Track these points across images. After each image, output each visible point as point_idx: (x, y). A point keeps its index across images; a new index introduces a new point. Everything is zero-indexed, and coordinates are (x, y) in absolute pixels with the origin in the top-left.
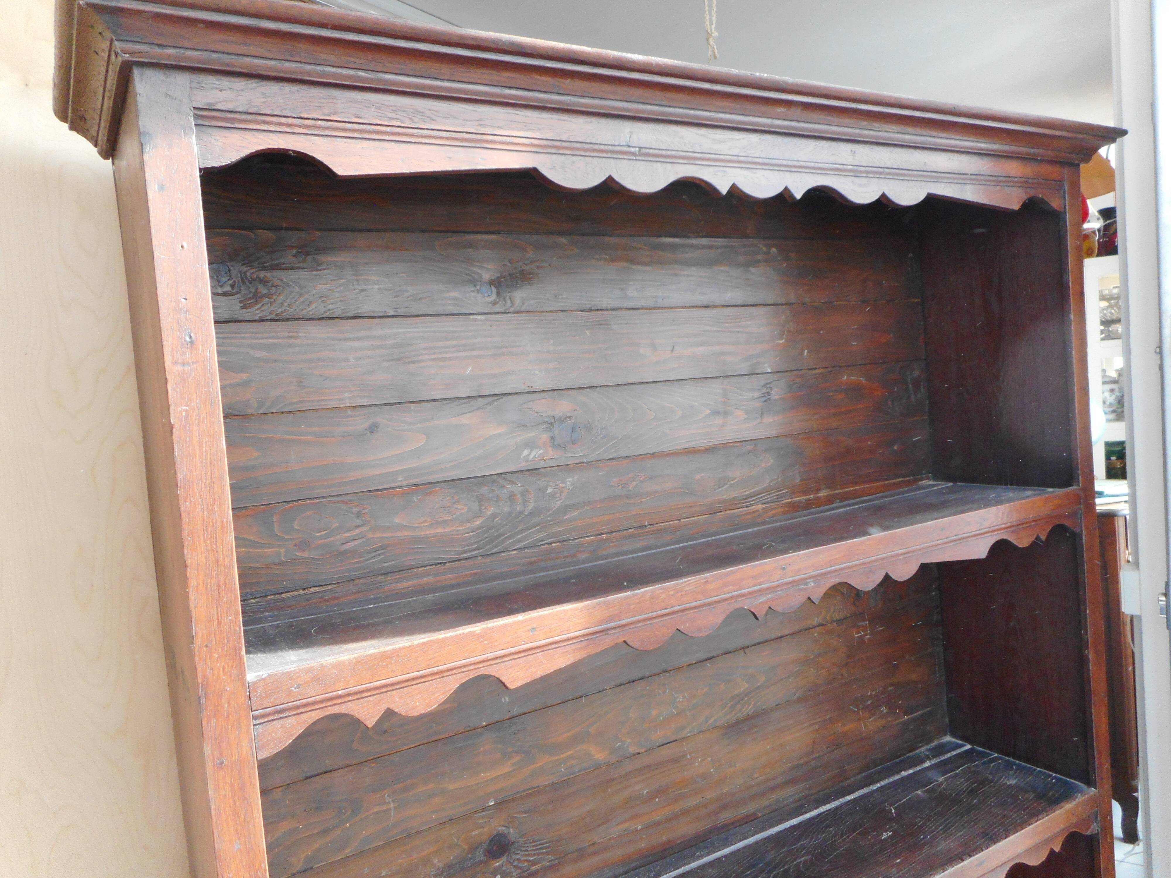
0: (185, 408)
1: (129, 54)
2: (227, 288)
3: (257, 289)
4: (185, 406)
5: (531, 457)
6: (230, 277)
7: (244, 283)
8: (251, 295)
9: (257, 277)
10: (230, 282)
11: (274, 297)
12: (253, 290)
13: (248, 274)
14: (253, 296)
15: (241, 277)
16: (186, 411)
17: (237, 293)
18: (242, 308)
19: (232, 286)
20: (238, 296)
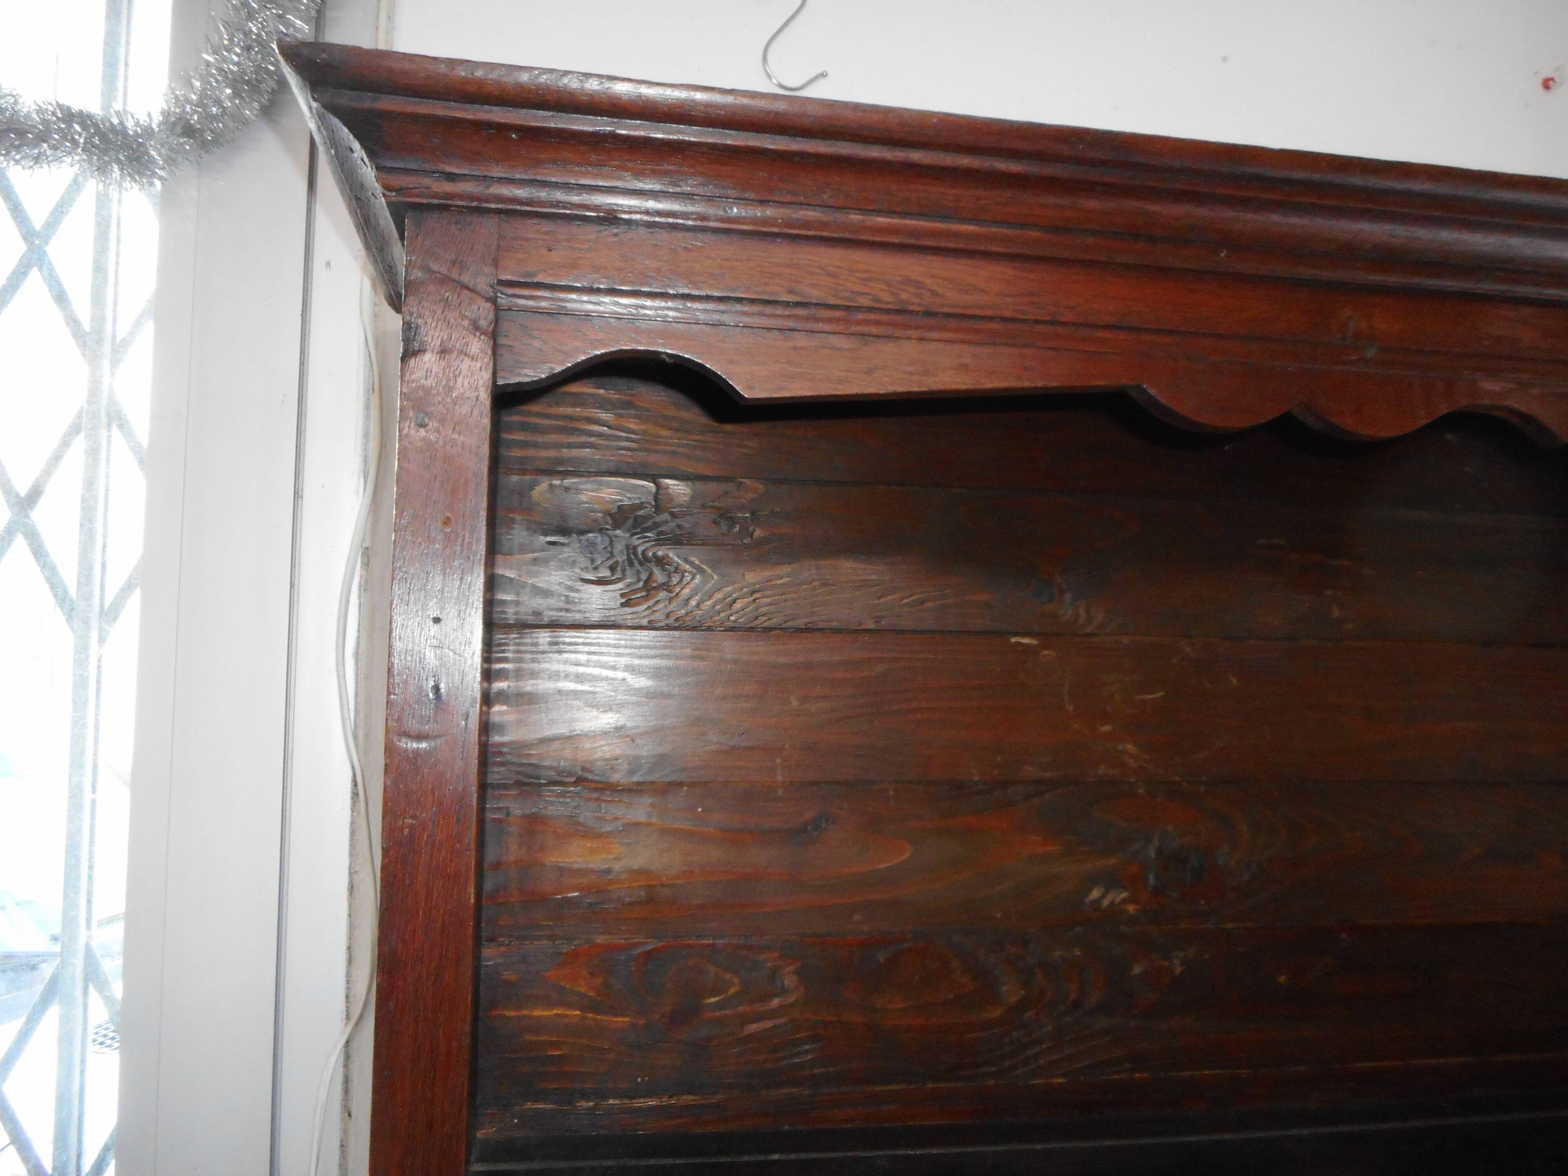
0: (410, 821)
1: (395, 191)
2: (605, 573)
3: (651, 575)
4: (411, 817)
5: (1106, 903)
6: (612, 553)
7: (631, 564)
8: (641, 584)
9: (654, 555)
10: (610, 562)
11: (677, 590)
12: (644, 576)
13: (640, 550)
14: (644, 586)
15: (628, 556)
16: (411, 827)
17: (619, 580)
18: (623, 605)
19: (612, 569)
20: (620, 585)
